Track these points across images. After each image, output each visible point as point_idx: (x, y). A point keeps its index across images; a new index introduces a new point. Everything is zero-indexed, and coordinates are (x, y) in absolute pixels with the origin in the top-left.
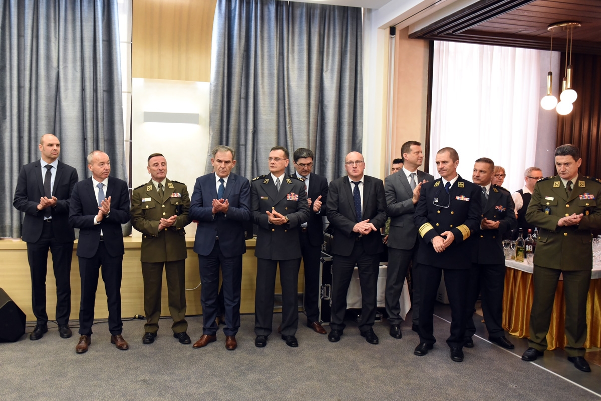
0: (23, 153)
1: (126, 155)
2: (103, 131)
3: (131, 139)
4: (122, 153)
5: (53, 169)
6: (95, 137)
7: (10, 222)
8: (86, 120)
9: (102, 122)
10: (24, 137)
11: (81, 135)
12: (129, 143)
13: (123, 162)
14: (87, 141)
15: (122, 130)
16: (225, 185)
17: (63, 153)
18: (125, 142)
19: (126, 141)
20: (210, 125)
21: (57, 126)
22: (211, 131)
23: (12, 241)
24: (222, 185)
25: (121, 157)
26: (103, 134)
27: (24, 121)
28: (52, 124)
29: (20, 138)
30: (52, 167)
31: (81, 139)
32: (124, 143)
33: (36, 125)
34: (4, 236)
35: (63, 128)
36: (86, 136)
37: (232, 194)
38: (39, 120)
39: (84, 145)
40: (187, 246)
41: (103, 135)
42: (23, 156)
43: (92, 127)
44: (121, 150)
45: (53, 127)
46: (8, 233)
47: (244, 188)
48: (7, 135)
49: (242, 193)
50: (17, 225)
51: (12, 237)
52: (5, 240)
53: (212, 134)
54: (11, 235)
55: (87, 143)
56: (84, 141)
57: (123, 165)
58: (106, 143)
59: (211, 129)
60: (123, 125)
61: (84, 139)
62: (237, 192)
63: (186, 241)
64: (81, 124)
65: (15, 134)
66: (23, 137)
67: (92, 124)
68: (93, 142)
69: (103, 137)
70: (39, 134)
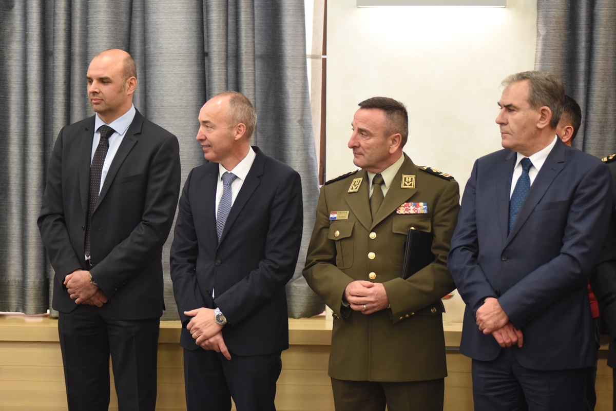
0: (53, 94)
1: (314, 95)
2: (250, 34)
3: (325, 53)
4: (299, 89)
5: (114, 136)
6: (231, 47)
7: (20, 274)
8: (207, 7)
9: (249, 10)
10: (56, 55)
11: (195, 45)
12: (321, 61)
13: (303, 115)
14: (210, 60)
15: (301, 29)
16: (533, 176)
17: (149, 94)
18: (309, 61)
19: (313, 57)
20: (538, 9)
21: (137, 21)
22: (540, 25)
23: (24, 322)
24: (525, 177)
25: (299, 101)
26: (250, 40)
27: (55, 14)
28: (124, 18)
29: (46, 55)
30: (113, 131)
31: (194, 56)
32: (305, 63)
33: (86, 22)
34: (6, 308)
35: (151, 28)
36: (208, 47)
37: (546, 200)
38: (91, 11)
39: (204, 71)
40: (447, 344)
41: (250, 45)
42: (53, 103)
43: (223, 24)
44: (299, 82)
45: (125, 27)
46: (14, 301)
47: (585, 186)
48: (15, 47)
49: (576, 201)
50: (37, 281)
51: (24, 310)
52: (7, 318)
53: (543, 32)
54: (22, 307)
55: (209, 66)
56: (203, 60)
57: (304, 123)
58: (258, 63)
59: (541, 20)
60: (303, 16)
61: (203, 55)
62: (564, 196)
63: (444, 330)
64: (194, 16)
65: (34, 46)
66: (52, 54)
67: (222, 15)
68: (226, 64)
69: (250, 50)
70: (91, 45)
